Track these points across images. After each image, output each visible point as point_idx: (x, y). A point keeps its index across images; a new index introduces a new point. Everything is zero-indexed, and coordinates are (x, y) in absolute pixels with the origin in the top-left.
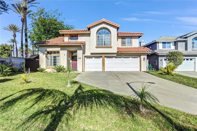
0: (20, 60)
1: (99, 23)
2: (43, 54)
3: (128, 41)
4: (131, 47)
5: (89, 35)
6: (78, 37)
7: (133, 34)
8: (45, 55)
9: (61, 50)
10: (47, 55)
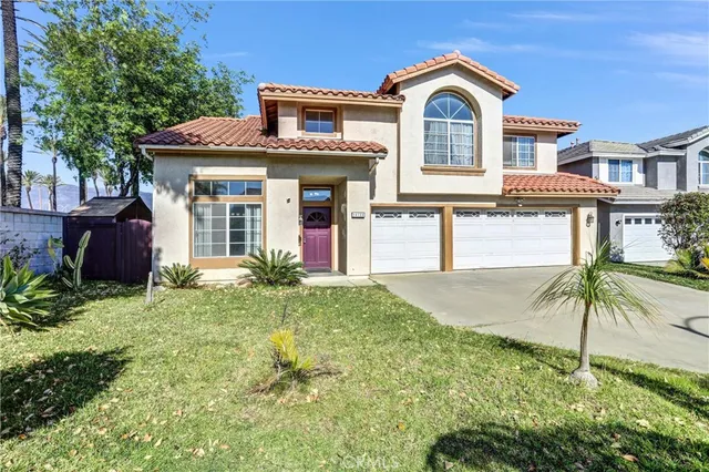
0: (39, 227)
1: (438, 67)
2: (172, 193)
3: (523, 148)
4: (533, 172)
5: (393, 114)
6: (344, 122)
7: (547, 126)
8: (182, 203)
9: (270, 175)
10: (195, 199)
